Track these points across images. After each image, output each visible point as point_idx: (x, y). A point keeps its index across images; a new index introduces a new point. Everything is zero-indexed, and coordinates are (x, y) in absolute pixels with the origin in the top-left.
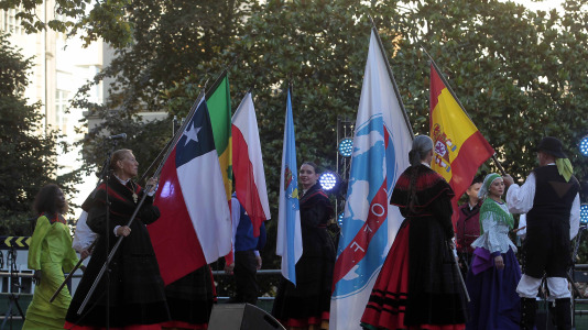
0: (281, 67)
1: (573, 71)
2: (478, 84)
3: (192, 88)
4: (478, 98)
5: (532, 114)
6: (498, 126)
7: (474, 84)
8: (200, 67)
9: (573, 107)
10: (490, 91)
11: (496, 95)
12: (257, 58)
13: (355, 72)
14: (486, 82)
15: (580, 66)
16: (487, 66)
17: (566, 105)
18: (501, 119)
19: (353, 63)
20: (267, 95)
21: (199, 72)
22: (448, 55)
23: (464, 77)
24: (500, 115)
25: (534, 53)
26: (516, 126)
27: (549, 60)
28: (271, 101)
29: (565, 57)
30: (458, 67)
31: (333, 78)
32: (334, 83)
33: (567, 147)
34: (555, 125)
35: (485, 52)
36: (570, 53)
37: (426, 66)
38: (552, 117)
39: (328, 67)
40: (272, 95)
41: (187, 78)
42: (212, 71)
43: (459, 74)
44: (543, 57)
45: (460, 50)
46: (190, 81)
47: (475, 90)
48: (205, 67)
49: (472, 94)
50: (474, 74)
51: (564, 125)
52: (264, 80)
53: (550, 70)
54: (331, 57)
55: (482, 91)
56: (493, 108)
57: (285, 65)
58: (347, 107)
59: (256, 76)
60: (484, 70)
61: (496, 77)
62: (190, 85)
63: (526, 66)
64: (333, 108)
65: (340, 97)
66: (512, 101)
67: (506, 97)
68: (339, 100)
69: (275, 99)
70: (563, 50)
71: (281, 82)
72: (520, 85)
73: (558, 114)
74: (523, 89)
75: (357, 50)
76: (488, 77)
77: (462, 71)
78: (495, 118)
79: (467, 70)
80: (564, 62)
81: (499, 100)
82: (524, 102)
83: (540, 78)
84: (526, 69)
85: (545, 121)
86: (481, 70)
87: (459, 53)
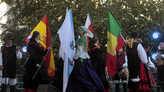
0: (61, 12)
1: (151, 13)
2: (122, 17)
3: (34, 18)
4: (122, 21)
5: (139, 26)
6: (128, 30)
7: (120, 17)
8: (36, 12)
9: (151, 24)
10: (126, 19)
11: (127, 20)
12: (54, 9)
13: (84, 13)
14: (124, 16)
15: (153, 11)
16: (125, 11)
17: (149, 23)
18: (129, 27)
19: (83, 10)
20: (57, 20)
21: (36, 13)
22: (113, 8)
23: (117, 14)
24: (129, 26)
25: (139, 7)
26: (133, 30)
27: (144, 9)
28: (58, 22)
29: (149, 8)
30: (116, 12)
31: (77, 15)
32: (77, 17)
33: (149, 36)
34: (146, 29)
35: (124, 7)
36: (150, 7)
37: (106, 11)
38: (145, 27)
39: (76, 12)
40: (59, 21)
41: (32, 15)
42: (40, 13)
43: (116, 13)
44: (142, 8)
45: (116, 6)
46: (33, 16)
47: (121, 19)
48: (38, 12)
49: (120, 20)
50: (121, 14)
51: (149, 29)
52: (56, 16)
53: (144, 12)
54: (77, 9)
55: (123, 19)
56: (126, 24)
57: (62, 11)
58: (81, 24)
59: (53, 15)
60: (124, 12)
61: (127, 15)
62: (33, 17)
63: (137, 11)
64: (77, 24)
65: (80, 21)
66: (132, 22)
67: (131, 21)
68: (79, 22)
69: (59, 22)
70: (148, 6)
71: (61, 16)
72: (135, 17)
73: (147, 26)
74: (136, 18)
75: (85, 6)
76: (125, 14)
77: (117, 13)
78: (127, 27)
79: (118, 13)
80: (148, 10)
81: (128, 21)
82: (136, 22)
83: (141, 15)
84: (136, 12)
85: (143, 28)
86: (123, 12)
87: (116, 7)
